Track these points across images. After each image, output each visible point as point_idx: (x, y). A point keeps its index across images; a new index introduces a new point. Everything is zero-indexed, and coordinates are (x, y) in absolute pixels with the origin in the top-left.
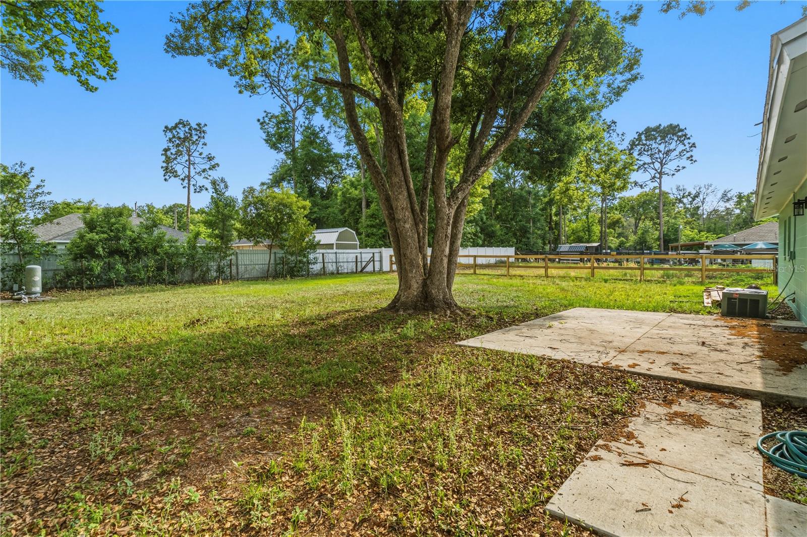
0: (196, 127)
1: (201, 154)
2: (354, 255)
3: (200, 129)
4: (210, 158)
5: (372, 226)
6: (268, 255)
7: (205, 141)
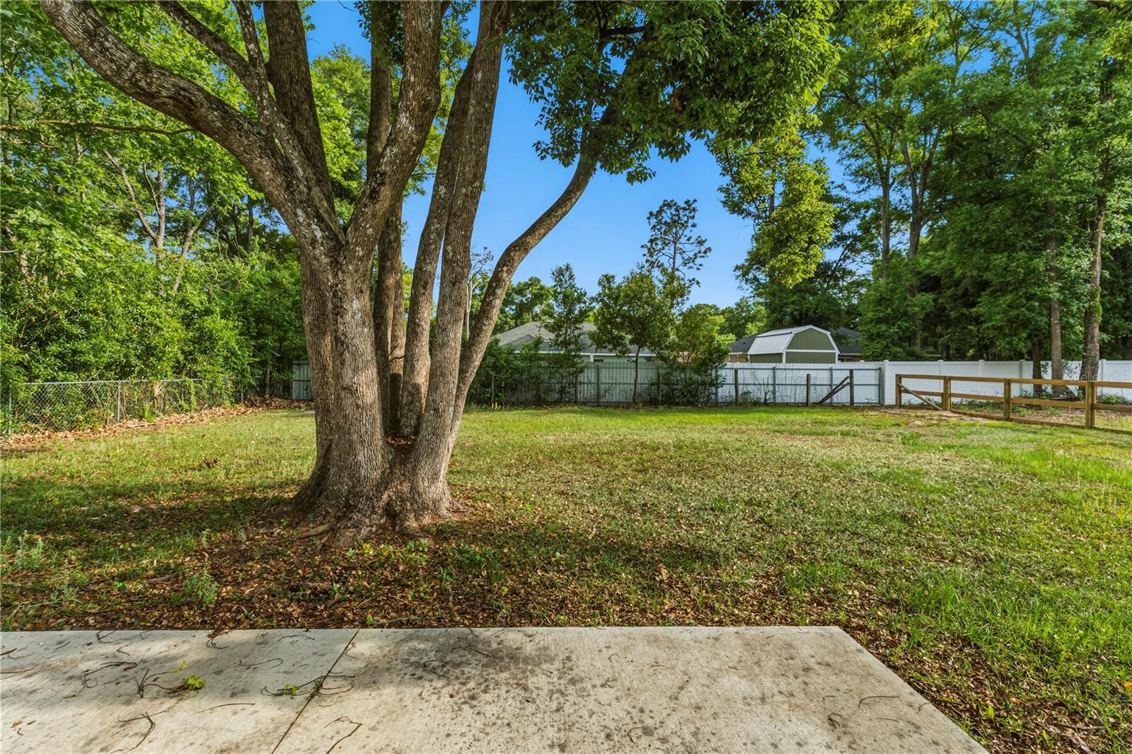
0: (684, 205)
1: (689, 240)
2: (804, 374)
3: (690, 206)
4: (701, 243)
5: (880, 321)
6: (633, 371)
7: (695, 221)
